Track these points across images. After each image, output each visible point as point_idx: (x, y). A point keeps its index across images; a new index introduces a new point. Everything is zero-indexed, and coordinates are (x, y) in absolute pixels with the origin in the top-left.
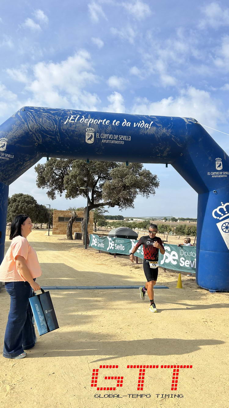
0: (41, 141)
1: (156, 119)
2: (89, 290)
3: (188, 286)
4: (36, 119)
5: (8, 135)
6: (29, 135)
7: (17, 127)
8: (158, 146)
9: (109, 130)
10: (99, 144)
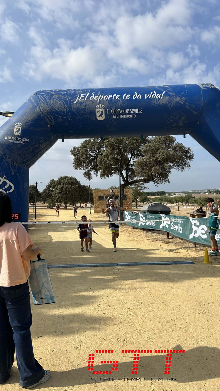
0: (53, 123)
3: (216, 261)
4: (47, 101)
5: (22, 119)
6: (42, 118)
7: (30, 111)
8: (172, 116)
9: (119, 104)
10: (110, 120)
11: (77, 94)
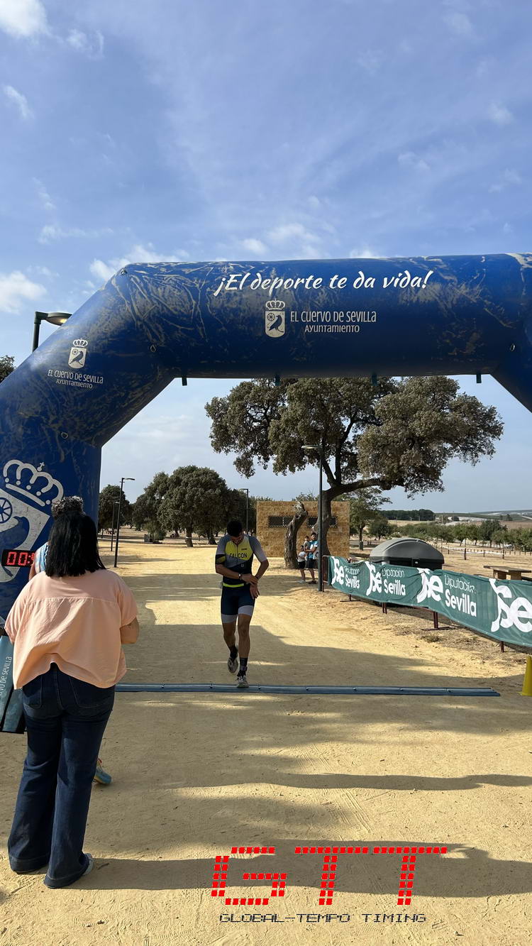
0: (163, 341)
1: (441, 265)
4: (150, 290)
5: (89, 331)
6: (135, 329)
7: (109, 311)
8: (447, 331)
9: (321, 301)
10: (298, 337)
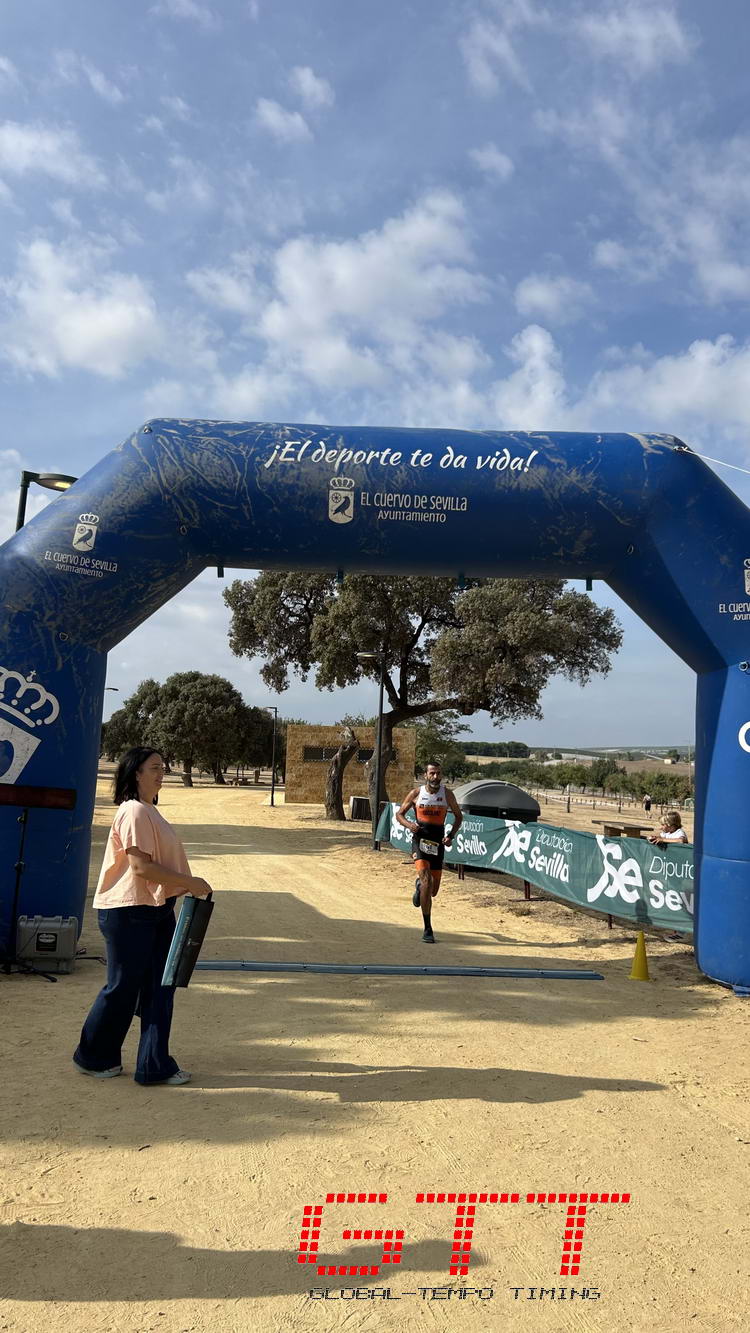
0: (196, 521)
1: (548, 443)
2: (339, 976)
3: (668, 975)
4: (183, 456)
5: (101, 504)
6: (162, 504)
7: (129, 479)
8: (553, 527)
9: (400, 481)
10: (370, 524)
11: (275, 441)
